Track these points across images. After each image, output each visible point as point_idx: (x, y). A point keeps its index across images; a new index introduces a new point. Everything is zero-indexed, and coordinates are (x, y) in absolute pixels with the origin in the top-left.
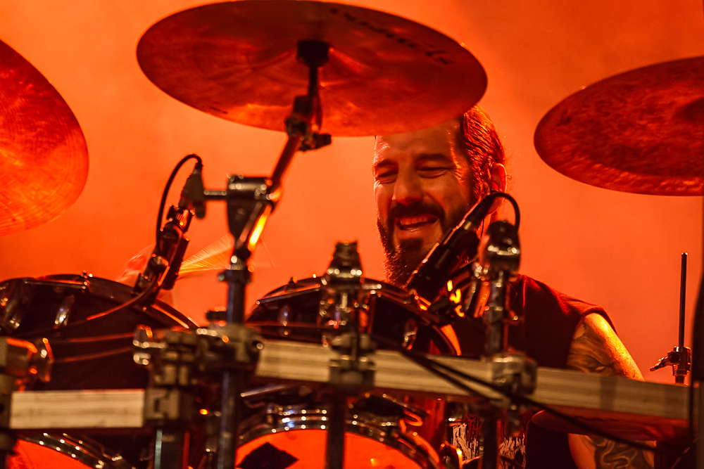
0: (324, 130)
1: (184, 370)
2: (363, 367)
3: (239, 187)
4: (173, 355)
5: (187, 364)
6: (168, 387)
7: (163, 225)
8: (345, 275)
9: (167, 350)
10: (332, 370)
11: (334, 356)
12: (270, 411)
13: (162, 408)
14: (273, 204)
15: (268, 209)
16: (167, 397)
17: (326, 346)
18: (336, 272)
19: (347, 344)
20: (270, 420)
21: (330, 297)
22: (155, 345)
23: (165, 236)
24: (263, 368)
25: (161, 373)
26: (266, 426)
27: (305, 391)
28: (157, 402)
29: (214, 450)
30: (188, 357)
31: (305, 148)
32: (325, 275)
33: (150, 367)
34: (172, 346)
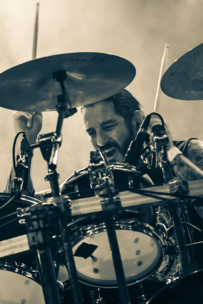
0: (73, 107)
1: (41, 222)
2: (115, 201)
3: (44, 139)
4: (35, 217)
5: (41, 219)
6: (36, 231)
7: (16, 164)
8: (97, 165)
9: (32, 215)
10: (103, 205)
11: (102, 199)
12: (81, 229)
13: (36, 240)
14: (60, 143)
15: (58, 145)
16: (37, 234)
17: (97, 196)
18: (94, 164)
19: (106, 193)
20: (82, 233)
21: (94, 175)
22: (26, 214)
23: (18, 168)
24: (74, 212)
25: (32, 226)
26: (81, 236)
27: (93, 217)
28: (33, 238)
29: (62, 251)
30: (41, 216)
31: (67, 116)
32: (89, 167)
33: (26, 224)
34: (33, 213)
